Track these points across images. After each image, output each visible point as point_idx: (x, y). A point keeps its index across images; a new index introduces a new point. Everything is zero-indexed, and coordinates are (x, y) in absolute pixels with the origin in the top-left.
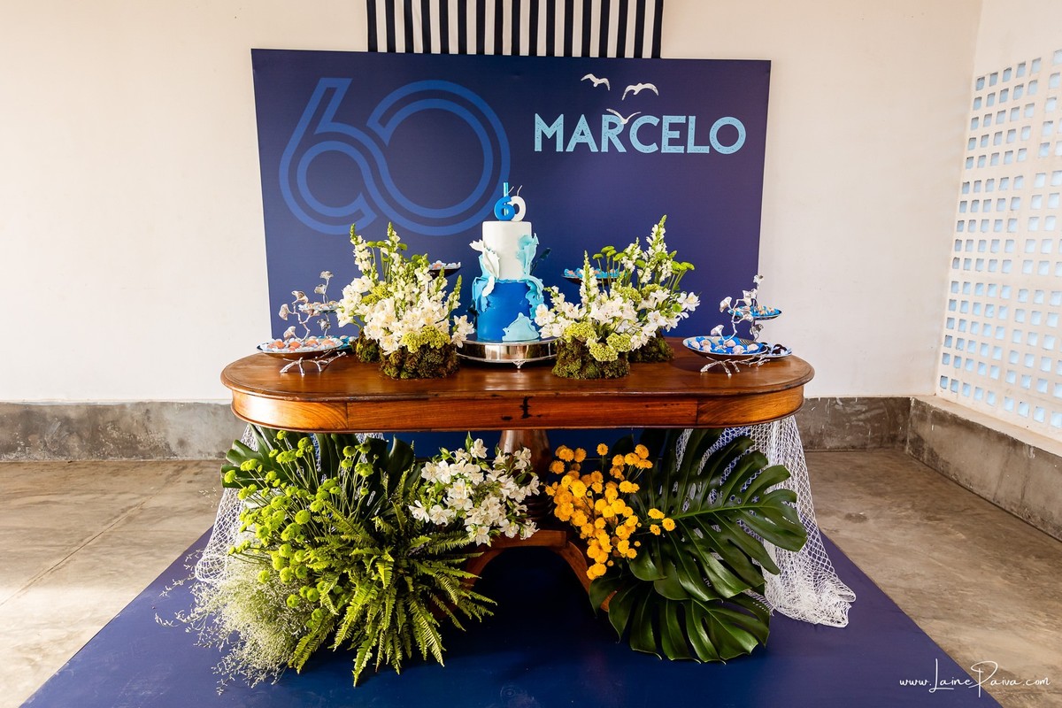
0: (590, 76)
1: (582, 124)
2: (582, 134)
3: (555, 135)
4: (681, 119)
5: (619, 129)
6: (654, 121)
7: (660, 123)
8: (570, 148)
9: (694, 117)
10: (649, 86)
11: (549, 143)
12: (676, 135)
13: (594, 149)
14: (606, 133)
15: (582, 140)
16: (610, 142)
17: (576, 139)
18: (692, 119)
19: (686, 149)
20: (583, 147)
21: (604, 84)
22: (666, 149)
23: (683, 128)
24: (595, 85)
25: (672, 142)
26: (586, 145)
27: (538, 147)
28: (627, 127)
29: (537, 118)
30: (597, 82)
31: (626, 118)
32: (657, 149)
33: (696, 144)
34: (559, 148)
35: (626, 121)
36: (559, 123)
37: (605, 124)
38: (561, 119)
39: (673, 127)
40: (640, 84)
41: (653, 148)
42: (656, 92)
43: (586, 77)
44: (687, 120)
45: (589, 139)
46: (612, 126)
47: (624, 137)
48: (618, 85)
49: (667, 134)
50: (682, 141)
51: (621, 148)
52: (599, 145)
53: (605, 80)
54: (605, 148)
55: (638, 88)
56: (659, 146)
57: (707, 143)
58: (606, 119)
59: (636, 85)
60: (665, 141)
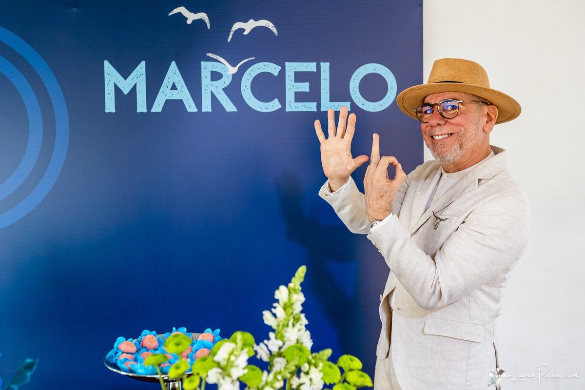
0: (182, 10)
1: (173, 74)
2: (174, 87)
3: (134, 90)
4: (311, 67)
5: (226, 81)
6: (273, 69)
7: (282, 73)
8: (157, 107)
9: (328, 64)
10: (264, 23)
11: (126, 100)
12: (305, 87)
13: (191, 107)
14: (208, 86)
15: (175, 96)
16: (214, 99)
17: (164, 95)
18: (325, 67)
19: (319, 106)
20: (174, 106)
21: (201, 21)
22: (293, 106)
23: (313, 79)
24: (189, 22)
25: (300, 97)
26: (180, 102)
27: (110, 106)
28: (237, 78)
29: (107, 66)
30: (191, 17)
31: (233, 65)
32: (279, 106)
33: (332, 100)
34: (141, 107)
35: (235, 70)
36: (140, 74)
37: (206, 75)
38: (141, 68)
39: (300, 77)
40: (252, 21)
41: (274, 105)
42: (275, 30)
43: (176, 11)
44: (318, 67)
45: (183, 94)
46: (216, 76)
47: (233, 90)
48: (222, 22)
49: (292, 87)
50: (314, 95)
51: (229, 107)
52: (198, 101)
53: (203, 16)
54: (207, 107)
55: (249, 26)
56: (283, 102)
57: (347, 97)
58: (207, 68)
59: (246, 21)
60: (290, 96)
